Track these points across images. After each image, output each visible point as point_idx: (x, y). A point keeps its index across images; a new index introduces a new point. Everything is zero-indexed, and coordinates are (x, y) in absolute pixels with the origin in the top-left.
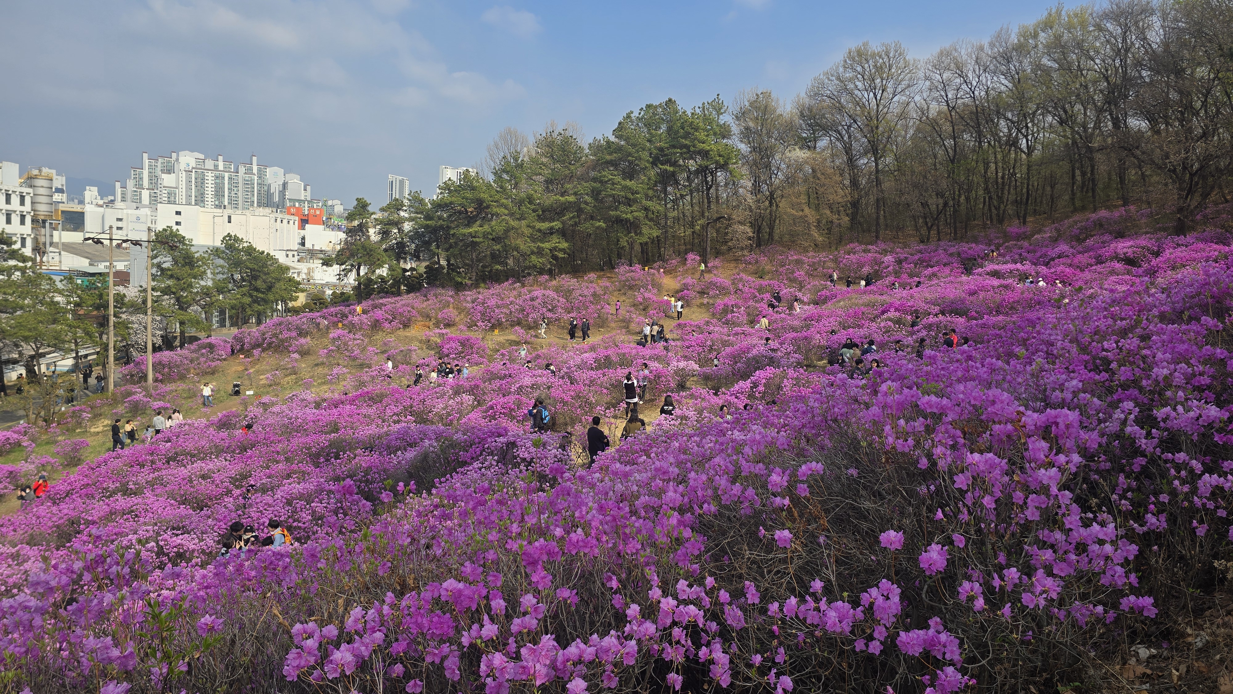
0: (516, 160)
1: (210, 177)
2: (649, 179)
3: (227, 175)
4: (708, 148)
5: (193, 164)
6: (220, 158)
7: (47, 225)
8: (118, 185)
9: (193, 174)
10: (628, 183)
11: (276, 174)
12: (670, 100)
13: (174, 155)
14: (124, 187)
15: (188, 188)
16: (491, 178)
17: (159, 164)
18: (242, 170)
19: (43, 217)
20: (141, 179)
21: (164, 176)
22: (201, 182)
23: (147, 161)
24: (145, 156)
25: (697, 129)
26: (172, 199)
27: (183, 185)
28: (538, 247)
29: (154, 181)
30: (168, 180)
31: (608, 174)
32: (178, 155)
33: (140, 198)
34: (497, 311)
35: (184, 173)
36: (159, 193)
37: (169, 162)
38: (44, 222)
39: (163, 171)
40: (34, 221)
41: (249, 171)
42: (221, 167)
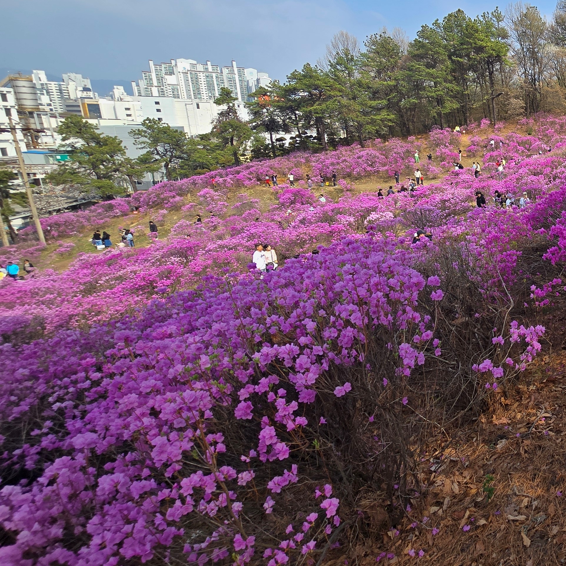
0: (347, 55)
1: (202, 77)
2: (447, 67)
3: (214, 75)
4: (485, 45)
5: (188, 67)
6: (209, 63)
7: (35, 115)
8: (134, 84)
9: (189, 75)
10: (431, 71)
11: (251, 73)
12: (459, 10)
13: (173, 62)
14: (138, 85)
15: (187, 85)
16: (327, 69)
17: (163, 69)
18: (225, 71)
19: (30, 110)
20: (151, 79)
21: (167, 77)
22: (196, 81)
23: (153, 66)
24: (151, 63)
25: (477, 31)
26: (176, 93)
27: (182, 83)
28: (372, 119)
29: (160, 79)
30: (171, 80)
31: (416, 65)
32: (176, 62)
33: (152, 93)
34: (331, 167)
35: (182, 74)
36: (165, 89)
37: (170, 67)
38: (31, 113)
39: (166, 74)
40: (20, 112)
41: (232, 72)
42: (210, 69)
